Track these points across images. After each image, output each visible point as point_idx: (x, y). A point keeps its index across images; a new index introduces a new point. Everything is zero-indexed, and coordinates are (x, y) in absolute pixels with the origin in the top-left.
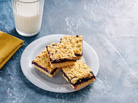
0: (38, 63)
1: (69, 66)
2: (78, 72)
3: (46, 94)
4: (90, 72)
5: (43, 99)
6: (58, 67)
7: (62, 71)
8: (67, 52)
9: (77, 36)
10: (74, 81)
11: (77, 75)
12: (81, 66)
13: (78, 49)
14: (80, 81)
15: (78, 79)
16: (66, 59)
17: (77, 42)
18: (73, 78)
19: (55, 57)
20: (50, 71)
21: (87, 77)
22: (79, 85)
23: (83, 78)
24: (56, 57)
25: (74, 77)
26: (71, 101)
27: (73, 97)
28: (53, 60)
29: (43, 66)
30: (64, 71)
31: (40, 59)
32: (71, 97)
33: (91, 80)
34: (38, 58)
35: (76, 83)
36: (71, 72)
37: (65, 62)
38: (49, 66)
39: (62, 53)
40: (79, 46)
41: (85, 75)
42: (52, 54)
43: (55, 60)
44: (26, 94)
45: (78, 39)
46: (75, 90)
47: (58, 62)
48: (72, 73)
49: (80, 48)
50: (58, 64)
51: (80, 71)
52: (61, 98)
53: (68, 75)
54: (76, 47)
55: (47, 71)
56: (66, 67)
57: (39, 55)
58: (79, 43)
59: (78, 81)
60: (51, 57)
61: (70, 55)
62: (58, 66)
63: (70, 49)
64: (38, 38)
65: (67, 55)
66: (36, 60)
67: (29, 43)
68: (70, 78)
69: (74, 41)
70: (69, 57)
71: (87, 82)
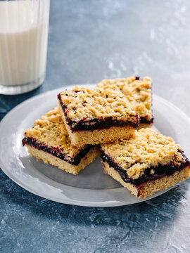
0: (37, 137)
1: (120, 141)
2: (146, 152)
3: (62, 214)
5: (54, 228)
6: (90, 142)
8: (113, 104)
10: (135, 171)
11: (143, 157)
12: (152, 138)
13: (142, 105)
14: (152, 172)
15: (145, 166)
16: (111, 118)
17: (138, 90)
18: (132, 165)
19: (82, 114)
20: (71, 154)
21: (169, 160)
22: (150, 184)
23: (160, 165)
24: (84, 113)
25: (136, 162)
26: (131, 229)
27: (135, 219)
28: (78, 120)
29: (50, 144)
32: (130, 219)
33: (182, 172)
34: (38, 127)
35: (140, 178)
36: (125, 151)
37: (108, 128)
38: (67, 140)
39: (100, 106)
40: (144, 99)
41: (164, 155)
42: (74, 109)
43: (82, 121)
44: (6, 217)
47: (91, 129)
48: (130, 154)
49: (146, 102)
50: (89, 133)
51: (148, 148)
52: (103, 223)
53: (117, 160)
54: (135, 101)
56: (113, 142)
57: (40, 121)
58: (143, 92)
59: (147, 171)
60: (71, 114)
61: (122, 110)
62: (92, 138)
65: (112, 110)
66: (31, 131)
68: (123, 166)
69: (130, 89)
70: (118, 114)
71: (171, 178)
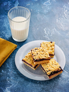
0: (26, 61)
1: (46, 63)
2: (51, 67)
3: (31, 81)
4: (59, 67)
5: (29, 85)
7: (41, 66)
8: (44, 54)
9: (51, 42)
10: (49, 73)
11: (51, 69)
12: (54, 63)
13: (52, 51)
14: (53, 73)
15: (51, 72)
16: (44, 58)
17: (51, 46)
18: (48, 71)
19: (36, 58)
20: (34, 66)
21: (57, 70)
22: (52, 76)
23: (55, 71)
24: (37, 57)
25: (49, 71)
26: (47, 86)
27: (48, 84)
28: (35, 59)
29: (29, 63)
30: (42, 66)
31: (27, 58)
32: (47, 83)
33: (60, 72)
35: (50, 75)
36: (46, 67)
37: (43, 60)
38: (33, 63)
39: (41, 55)
40: (52, 49)
41: (56, 69)
42: (35, 55)
43: (37, 60)
44: (18, 81)
45: (52, 44)
46: (50, 79)
48: (48, 68)
49: (53, 50)
50: (38, 62)
51: (52, 66)
52: (41, 84)
53: (45, 69)
54: (50, 50)
55: (32, 66)
56: (44, 64)
59: (51, 73)
60: (34, 57)
61: (46, 56)
62: (39, 63)
63: (46, 52)
64: (27, 43)
65: (44, 56)
66: (24, 59)
67: (21, 46)
68: (46, 71)
69: (49, 46)
70: (45, 57)
71: (57, 74)
